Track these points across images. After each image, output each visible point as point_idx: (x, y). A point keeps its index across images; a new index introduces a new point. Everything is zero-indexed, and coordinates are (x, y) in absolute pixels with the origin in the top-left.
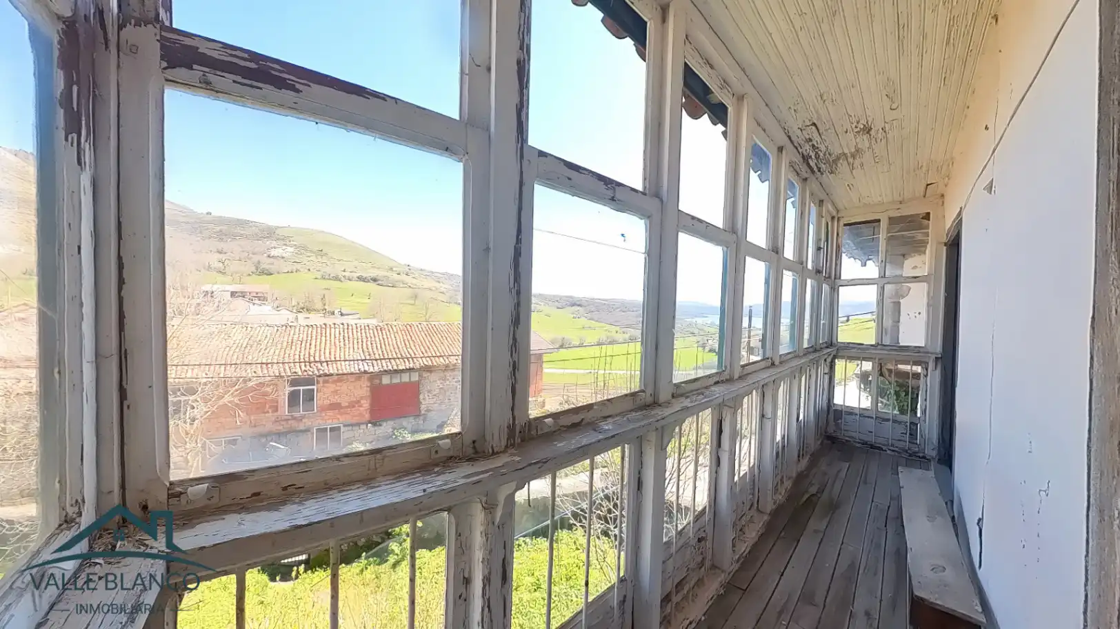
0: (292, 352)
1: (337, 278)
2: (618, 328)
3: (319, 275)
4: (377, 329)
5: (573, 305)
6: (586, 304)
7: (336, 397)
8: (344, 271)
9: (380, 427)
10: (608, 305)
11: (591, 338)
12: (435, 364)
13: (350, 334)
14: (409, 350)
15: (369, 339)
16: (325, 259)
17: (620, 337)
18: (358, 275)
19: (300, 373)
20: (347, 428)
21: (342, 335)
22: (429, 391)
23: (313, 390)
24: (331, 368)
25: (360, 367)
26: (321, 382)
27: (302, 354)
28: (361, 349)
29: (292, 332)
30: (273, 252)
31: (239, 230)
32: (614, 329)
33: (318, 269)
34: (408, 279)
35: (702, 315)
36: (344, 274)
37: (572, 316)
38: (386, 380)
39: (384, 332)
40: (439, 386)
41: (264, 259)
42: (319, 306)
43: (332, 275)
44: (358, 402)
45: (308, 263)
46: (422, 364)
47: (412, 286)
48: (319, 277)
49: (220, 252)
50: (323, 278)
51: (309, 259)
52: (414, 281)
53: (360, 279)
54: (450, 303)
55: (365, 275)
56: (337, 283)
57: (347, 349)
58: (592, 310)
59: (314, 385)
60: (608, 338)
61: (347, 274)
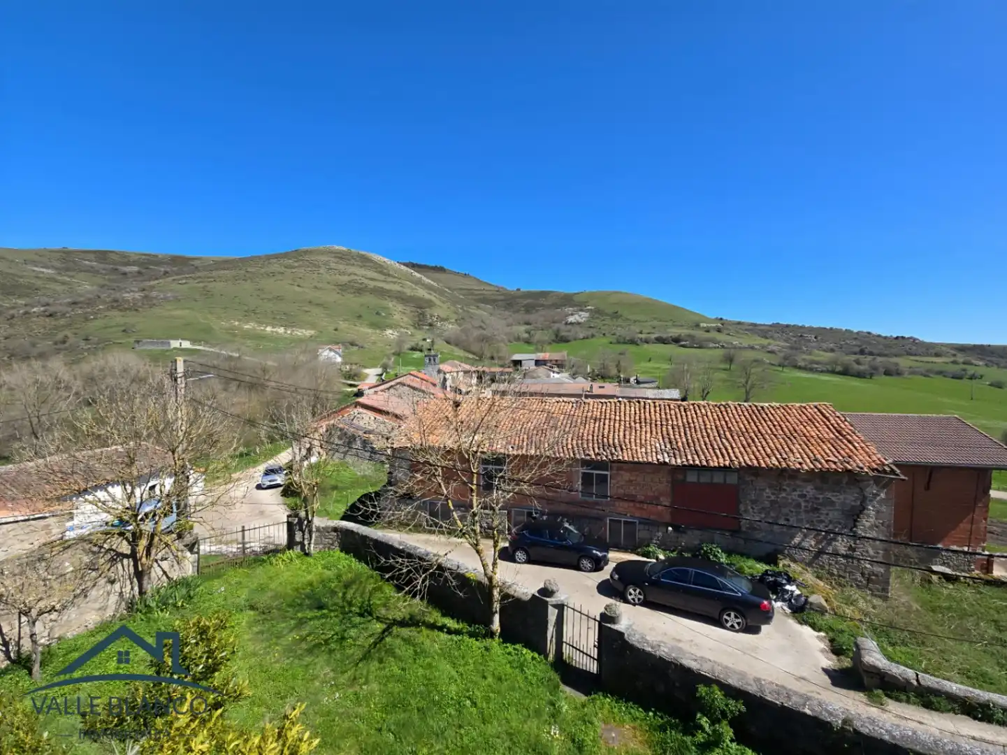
0: (586, 431)
1: (632, 342)
3: (613, 339)
4: (680, 410)
7: (632, 488)
8: (641, 333)
9: (683, 535)
12: (764, 465)
13: (647, 414)
14: (724, 441)
15: (670, 422)
16: (620, 322)
18: (656, 336)
19: (593, 457)
20: (642, 527)
21: (638, 415)
22: (754, 502)
23: (607, 475)
24: (625, 454)
25: (659, 457)
26: (615, 468)
27: (595, 435)
28: (660, 434)
29: (586, 409)
30: (571, 319)
31: (542, 301)
33: (612, 332)
34: (721, 337)
36: (640, 336)
38: (692, 477)
39: (689, 413)
40: (769, 497)
41: (562, 326)
42: (614, 372)
43: (628, 338)
44: (657, 498)
45: (603, 328)
46: (743, 464)
47: (726, 346)
48: (615, 341)
49: (527, 323)
50: (618, 342)
51: (604, 322)
52: (728, 338)
53: (660, 340)
54: (784, 366)
55: (664, 336)
56: (632, 348)
57: (643, 433)
59: (607, 470)
61: (643, 336)
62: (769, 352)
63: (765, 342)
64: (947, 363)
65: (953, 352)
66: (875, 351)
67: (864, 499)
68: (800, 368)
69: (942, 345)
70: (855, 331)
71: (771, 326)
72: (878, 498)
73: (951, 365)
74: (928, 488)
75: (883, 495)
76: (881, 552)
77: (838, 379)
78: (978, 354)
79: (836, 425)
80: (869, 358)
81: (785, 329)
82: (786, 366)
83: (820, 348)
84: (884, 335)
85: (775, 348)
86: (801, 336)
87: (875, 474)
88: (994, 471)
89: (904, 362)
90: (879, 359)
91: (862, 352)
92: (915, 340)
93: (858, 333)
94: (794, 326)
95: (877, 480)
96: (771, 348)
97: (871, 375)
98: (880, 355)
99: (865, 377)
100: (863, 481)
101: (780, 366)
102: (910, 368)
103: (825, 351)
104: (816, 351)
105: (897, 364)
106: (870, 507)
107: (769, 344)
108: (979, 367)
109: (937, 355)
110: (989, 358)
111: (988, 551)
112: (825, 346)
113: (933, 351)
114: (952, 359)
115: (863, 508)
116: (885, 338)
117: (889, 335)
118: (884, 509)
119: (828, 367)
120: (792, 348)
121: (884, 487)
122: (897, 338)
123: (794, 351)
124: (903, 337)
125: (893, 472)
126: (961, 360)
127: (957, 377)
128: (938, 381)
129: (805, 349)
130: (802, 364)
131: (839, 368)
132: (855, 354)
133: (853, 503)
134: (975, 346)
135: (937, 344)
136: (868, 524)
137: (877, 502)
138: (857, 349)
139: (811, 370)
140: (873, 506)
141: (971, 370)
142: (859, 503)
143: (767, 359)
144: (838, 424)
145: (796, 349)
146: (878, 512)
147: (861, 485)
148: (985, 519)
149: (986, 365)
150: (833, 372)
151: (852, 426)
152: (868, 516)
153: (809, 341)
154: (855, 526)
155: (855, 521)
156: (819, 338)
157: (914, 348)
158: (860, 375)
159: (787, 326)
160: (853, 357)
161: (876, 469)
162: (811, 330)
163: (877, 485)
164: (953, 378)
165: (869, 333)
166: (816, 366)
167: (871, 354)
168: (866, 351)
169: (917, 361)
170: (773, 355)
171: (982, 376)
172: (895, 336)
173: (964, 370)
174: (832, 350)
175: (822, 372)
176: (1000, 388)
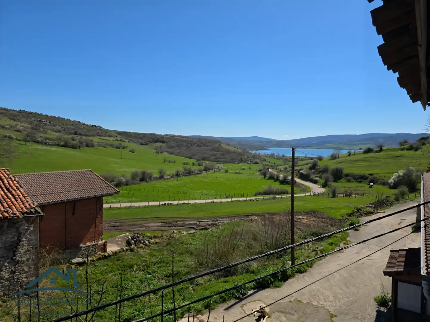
2: (195, 161)
5: (156, 141)
6: (167, 140)
10: (187, 141)
11: (170, 170)
17: (195, 168)
32: (191, 161)
35: (263, 148)
37: (155, 151)
58: (173, 145)
60: (185, 170)
62: (16, 131)
63: (13, 123)
64: (114, 140)
65: (116, 135)
66: (83, 133)
67: (19, 235)
68: (38, 142)
69: (112, 131)
70: (72, 120)
71: (18, 112)
72: (29, 231)
73: (116, 141)
74: (73, 214)
75: (32, 229)
76: (32, 267)
77: (61, 150)
78: (125, 136)
79: (7, 185)
80: (79, 137)
81: (30, 115)
82: (28, 141)
83: (52, 130)
84: (86, 123)
85: (21, 128)
86: (40, 121)
87: (26, 215)
88: (104, 198)
89: (96, 140)
90: (84, 138)
91: (76, 134)
92: (100, 127)
93: (73, 121)
94: (35, 113)
95: (27, 220)
96: (17, 128)
97: (79, 147)
98: (85, 135)
99: (76, 148)
100: (18, 222)
101: (24, 141)
102: (98, 143)
103: (55, 132)
104: (49, 132)
105: (92, 141)
106: (24, 239)
107: (16, 125)
108: (126, 143)
109: (110, 136)
110: (130, 138)
111: (104, 239)
112: (55, 128)
113: (107, 134)
114: (116, 138)
115: (20, 241)
116: (87, 125)
117: (89, 124)
118: (33, 237)
119: (56, 142)
120: (33, 128)
121: (31, 224)
122: (93, 126)
123: (35, 131)
124: (95, 126)
125: (36, 211)
126: (119, 139)
127: (117, 148)
128: (110, 150)
129: (42, 130)
130: (40, 140)
131: (62, 143)
132: (71, 134)
133: (13, 240)
134: (124, 132)
135: (110, 130)
136: (22, 251)
137: (28, 234)
138: (73, 131)
139: (45, 144)
140: (26, 238)
141: (123, 144)
142: (16, 238)
143: (14, 135)
144: (9, 184)
145: (36, 129)
146: (29, 241)
147: (17, 226)
148: (102, 223)
149: (128, 142)
150: (59, 145)
151: (18, 183)
152: (23, 246)
153: (45, 124)
154: (15, 255)
155: (15, 251)
156: (52, 123)
157: (100, 132)
158: (73, 147)
159: (31, 113)
160: (71, 136)
161: (26, 212)
162: (46, 117)
163: (27, 223)
164: (116, 148)
165: (79, 122)
166: (48, 141)
167: (80, 134)
168: (78, 132)
169: (102, 139)
170: (19, 133)
171: (127, 147)
172: (92, 125)
173: (121, 144)
174: (59, 131)
175: (52, 145)
176: (133, 152)
